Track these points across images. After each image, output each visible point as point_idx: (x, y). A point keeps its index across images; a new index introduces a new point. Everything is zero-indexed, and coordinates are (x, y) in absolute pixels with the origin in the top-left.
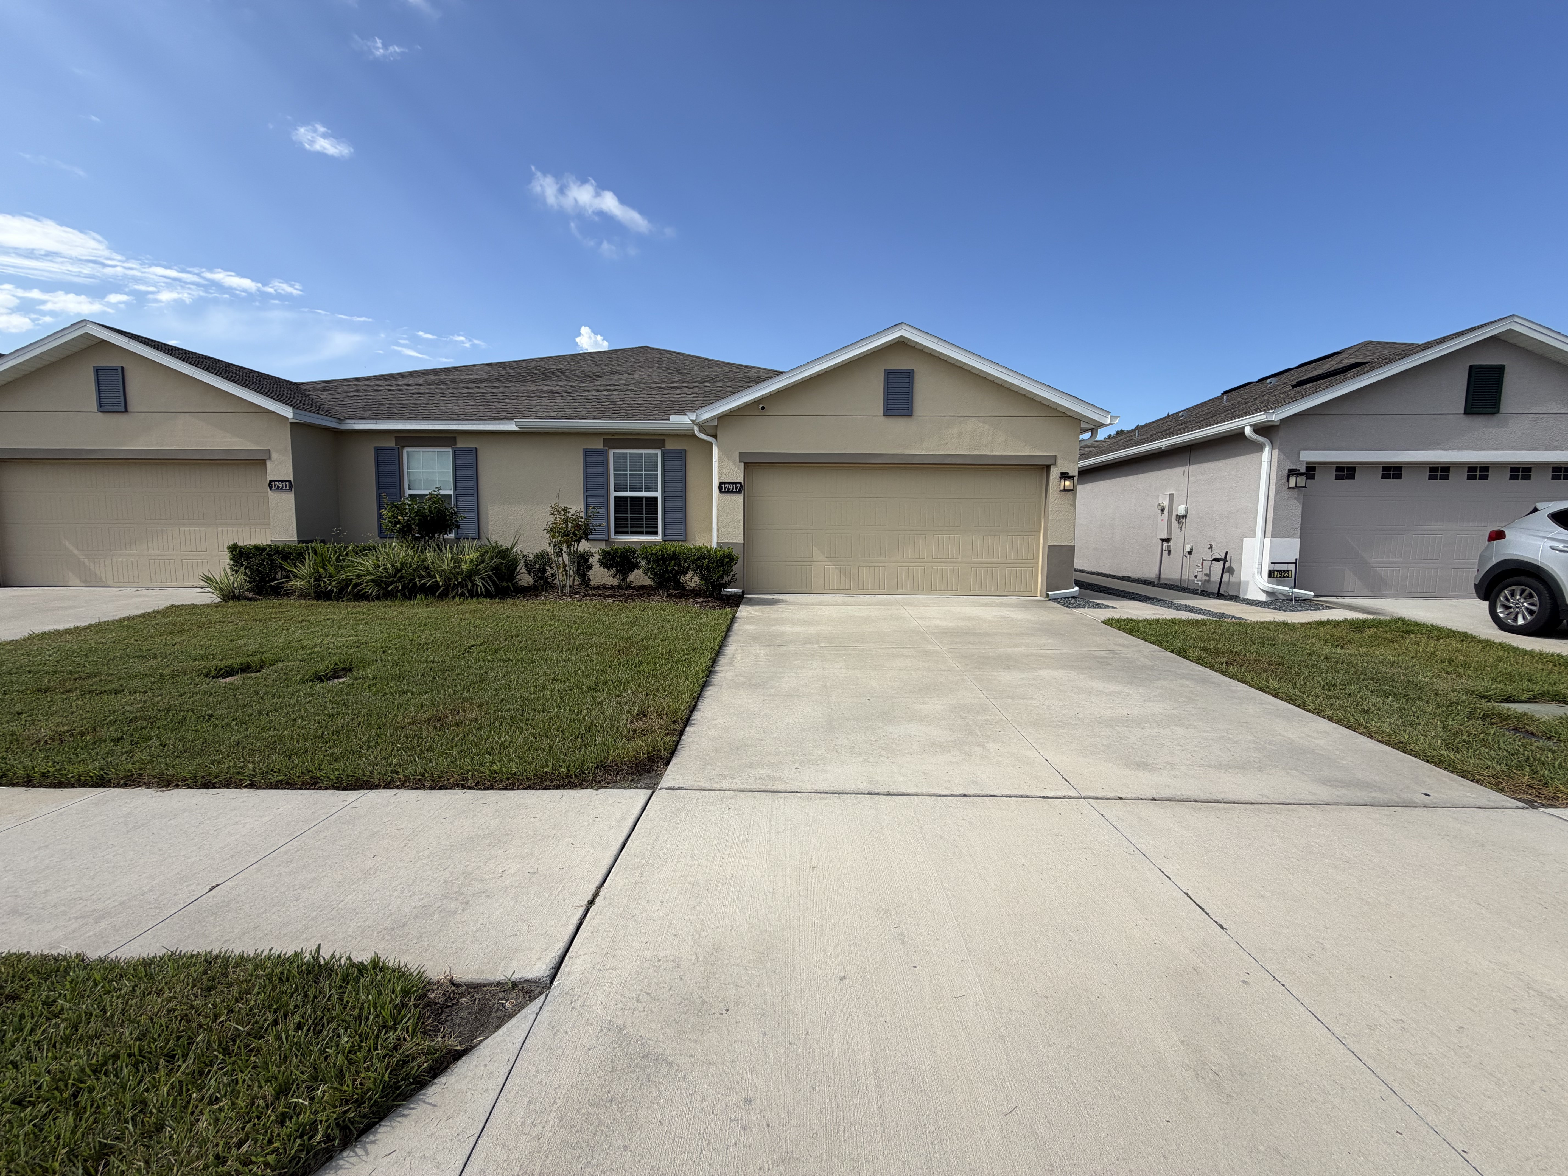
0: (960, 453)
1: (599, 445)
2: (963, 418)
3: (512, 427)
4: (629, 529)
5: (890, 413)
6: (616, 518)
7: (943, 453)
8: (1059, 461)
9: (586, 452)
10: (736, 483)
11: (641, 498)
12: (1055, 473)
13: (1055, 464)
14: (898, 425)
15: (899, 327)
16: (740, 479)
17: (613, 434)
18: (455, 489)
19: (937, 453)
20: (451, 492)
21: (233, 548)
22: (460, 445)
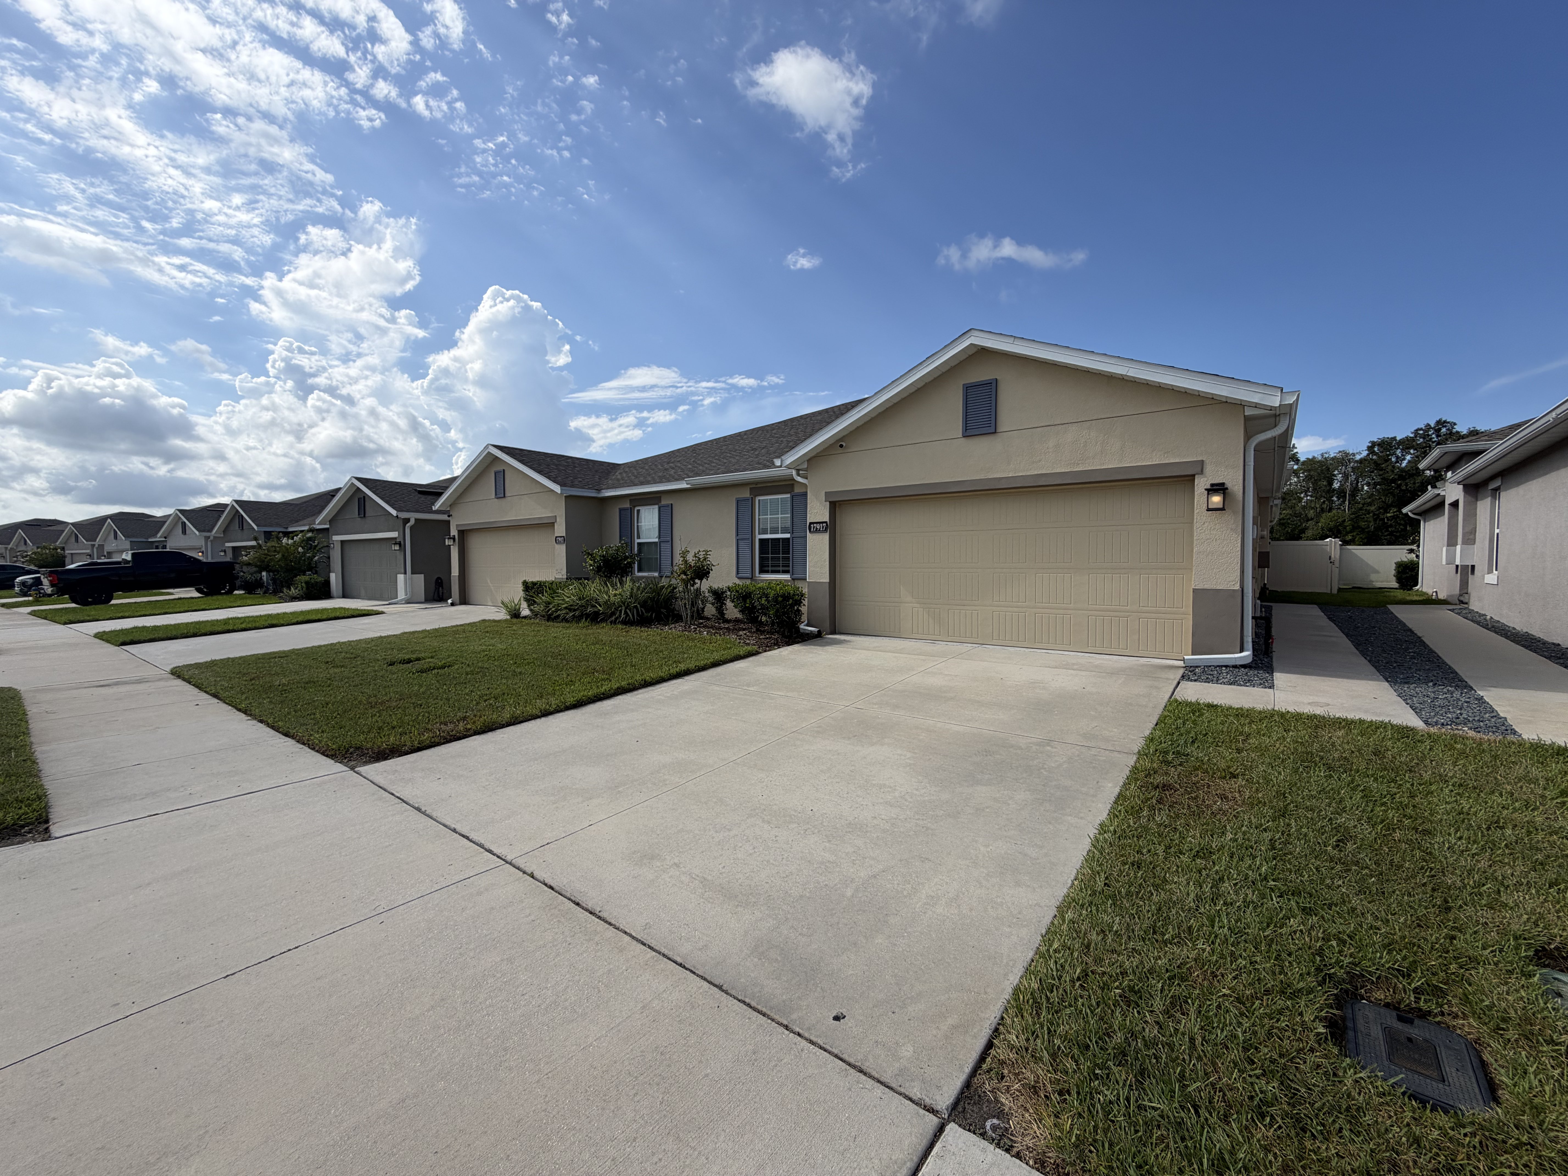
0: (1058, 471)
1: (746, 494)
2: (1060, 427)
3: (683, 485)
4: (770, 569)
5: (969, 433)
6: (760, 557)
7: (1036, 473)
8: (1208, 469)
9: (738, 501)
10: (823, 523)
11: (778, 539)
12: (1201, 484)
13: (1202, 472)
14: (981, 446)
15: (968, 335)
16: (827, 519)
17: (757, 483)
18: (659, 537)
19: (1029, 474)
20: (657, 540)
21: (525, 583)
22: (663, 502)
